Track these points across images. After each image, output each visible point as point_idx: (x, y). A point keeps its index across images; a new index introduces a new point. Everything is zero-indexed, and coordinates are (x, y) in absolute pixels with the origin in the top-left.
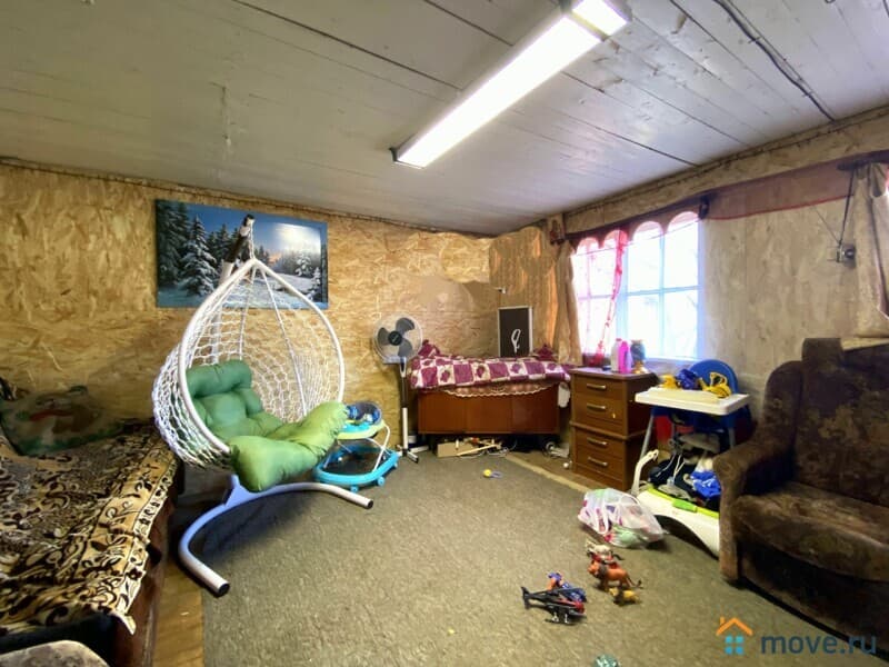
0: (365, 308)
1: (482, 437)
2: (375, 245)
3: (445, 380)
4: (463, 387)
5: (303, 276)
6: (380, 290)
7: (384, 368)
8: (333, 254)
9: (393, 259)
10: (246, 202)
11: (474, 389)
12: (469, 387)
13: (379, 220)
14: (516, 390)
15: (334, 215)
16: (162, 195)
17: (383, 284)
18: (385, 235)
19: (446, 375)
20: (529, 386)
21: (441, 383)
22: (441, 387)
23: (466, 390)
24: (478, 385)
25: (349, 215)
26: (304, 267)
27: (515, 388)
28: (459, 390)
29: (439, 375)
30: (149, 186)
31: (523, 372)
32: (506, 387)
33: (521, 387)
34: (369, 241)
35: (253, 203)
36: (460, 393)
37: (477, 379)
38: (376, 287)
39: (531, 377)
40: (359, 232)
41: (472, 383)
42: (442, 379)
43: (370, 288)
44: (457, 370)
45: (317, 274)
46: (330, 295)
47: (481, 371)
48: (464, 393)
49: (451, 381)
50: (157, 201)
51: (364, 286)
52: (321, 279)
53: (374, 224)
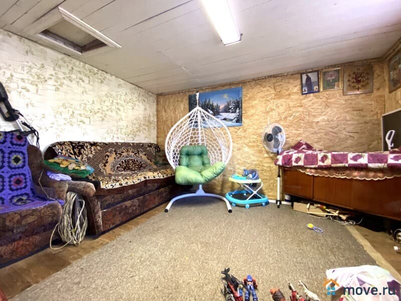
0: (261, 124)
1: (328, 206)
2: (268, 90)
3: (297, 163)
4: (311, 168)
5: (232, 112)
6: (271, 113)
7: (272, 155)
8: (245, 100)
9: (279, 96)
10: (213, 88)
11: (319, 171)
12: (315, 168)
13: (271, 76)
14: (357, 175)
15: (246, 82)
16: (191, 93)
17: (272, 110)
18: (274, 83)
19: (298, 160)
20: (371, 174)
21: (294, 164)
22: (295, 166)
23: (313, 171)
24: (321, 168)
25: (253, 80)
26: (232, 109)
27: (356, 173)
28: (308, 170)
29: (294, 159)
30: (188, 92)
31: (364, 160)
32: (348, 172)
33: (362, 173)
34: (265, 89)
35: (215, 88)
36: (308, 172)
37: (320, 163)
38: (268, 112)
39: (371, 165)
40: (259, 86)
41: (317, 166)
42: (295, 162)
43: (264, 113)
44: (306, 157)
45: (238, 111)
46: (243, 119)
47: (324, 158)
48: (311, 172)
49: (301, 163)
50: (189, 96)
51: (261, 113)
52: (239, 113)
53: (267, 80)
